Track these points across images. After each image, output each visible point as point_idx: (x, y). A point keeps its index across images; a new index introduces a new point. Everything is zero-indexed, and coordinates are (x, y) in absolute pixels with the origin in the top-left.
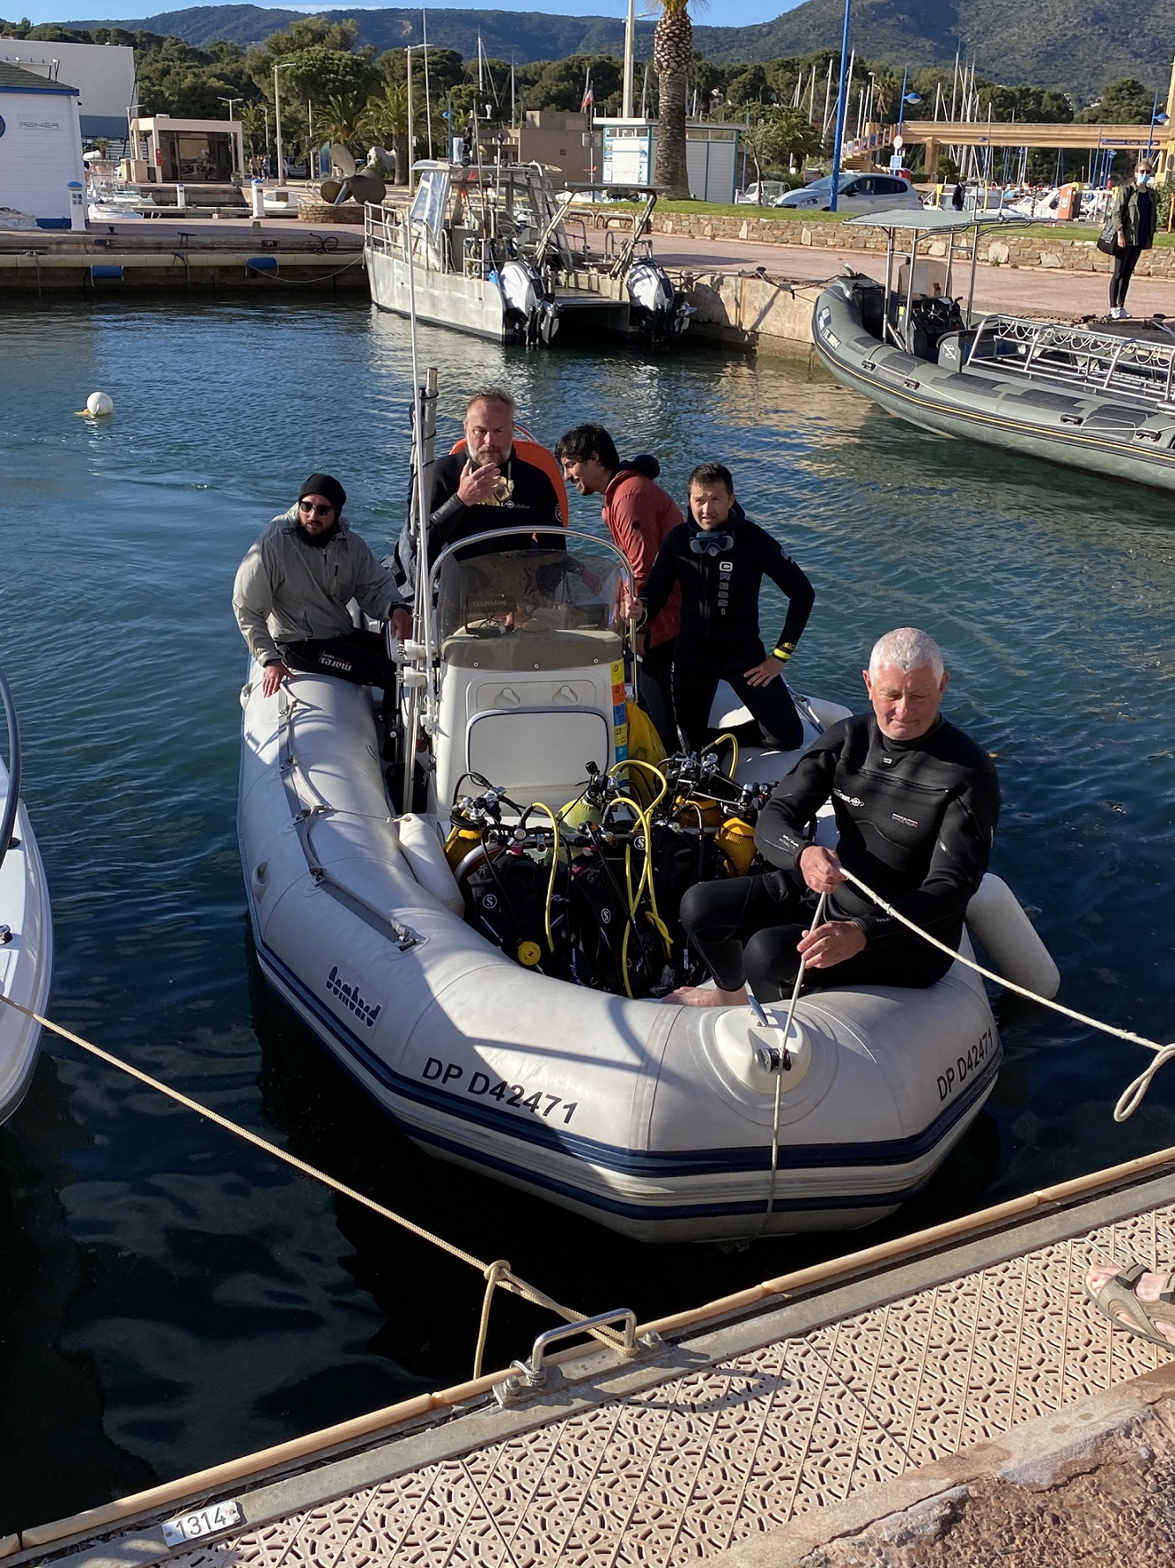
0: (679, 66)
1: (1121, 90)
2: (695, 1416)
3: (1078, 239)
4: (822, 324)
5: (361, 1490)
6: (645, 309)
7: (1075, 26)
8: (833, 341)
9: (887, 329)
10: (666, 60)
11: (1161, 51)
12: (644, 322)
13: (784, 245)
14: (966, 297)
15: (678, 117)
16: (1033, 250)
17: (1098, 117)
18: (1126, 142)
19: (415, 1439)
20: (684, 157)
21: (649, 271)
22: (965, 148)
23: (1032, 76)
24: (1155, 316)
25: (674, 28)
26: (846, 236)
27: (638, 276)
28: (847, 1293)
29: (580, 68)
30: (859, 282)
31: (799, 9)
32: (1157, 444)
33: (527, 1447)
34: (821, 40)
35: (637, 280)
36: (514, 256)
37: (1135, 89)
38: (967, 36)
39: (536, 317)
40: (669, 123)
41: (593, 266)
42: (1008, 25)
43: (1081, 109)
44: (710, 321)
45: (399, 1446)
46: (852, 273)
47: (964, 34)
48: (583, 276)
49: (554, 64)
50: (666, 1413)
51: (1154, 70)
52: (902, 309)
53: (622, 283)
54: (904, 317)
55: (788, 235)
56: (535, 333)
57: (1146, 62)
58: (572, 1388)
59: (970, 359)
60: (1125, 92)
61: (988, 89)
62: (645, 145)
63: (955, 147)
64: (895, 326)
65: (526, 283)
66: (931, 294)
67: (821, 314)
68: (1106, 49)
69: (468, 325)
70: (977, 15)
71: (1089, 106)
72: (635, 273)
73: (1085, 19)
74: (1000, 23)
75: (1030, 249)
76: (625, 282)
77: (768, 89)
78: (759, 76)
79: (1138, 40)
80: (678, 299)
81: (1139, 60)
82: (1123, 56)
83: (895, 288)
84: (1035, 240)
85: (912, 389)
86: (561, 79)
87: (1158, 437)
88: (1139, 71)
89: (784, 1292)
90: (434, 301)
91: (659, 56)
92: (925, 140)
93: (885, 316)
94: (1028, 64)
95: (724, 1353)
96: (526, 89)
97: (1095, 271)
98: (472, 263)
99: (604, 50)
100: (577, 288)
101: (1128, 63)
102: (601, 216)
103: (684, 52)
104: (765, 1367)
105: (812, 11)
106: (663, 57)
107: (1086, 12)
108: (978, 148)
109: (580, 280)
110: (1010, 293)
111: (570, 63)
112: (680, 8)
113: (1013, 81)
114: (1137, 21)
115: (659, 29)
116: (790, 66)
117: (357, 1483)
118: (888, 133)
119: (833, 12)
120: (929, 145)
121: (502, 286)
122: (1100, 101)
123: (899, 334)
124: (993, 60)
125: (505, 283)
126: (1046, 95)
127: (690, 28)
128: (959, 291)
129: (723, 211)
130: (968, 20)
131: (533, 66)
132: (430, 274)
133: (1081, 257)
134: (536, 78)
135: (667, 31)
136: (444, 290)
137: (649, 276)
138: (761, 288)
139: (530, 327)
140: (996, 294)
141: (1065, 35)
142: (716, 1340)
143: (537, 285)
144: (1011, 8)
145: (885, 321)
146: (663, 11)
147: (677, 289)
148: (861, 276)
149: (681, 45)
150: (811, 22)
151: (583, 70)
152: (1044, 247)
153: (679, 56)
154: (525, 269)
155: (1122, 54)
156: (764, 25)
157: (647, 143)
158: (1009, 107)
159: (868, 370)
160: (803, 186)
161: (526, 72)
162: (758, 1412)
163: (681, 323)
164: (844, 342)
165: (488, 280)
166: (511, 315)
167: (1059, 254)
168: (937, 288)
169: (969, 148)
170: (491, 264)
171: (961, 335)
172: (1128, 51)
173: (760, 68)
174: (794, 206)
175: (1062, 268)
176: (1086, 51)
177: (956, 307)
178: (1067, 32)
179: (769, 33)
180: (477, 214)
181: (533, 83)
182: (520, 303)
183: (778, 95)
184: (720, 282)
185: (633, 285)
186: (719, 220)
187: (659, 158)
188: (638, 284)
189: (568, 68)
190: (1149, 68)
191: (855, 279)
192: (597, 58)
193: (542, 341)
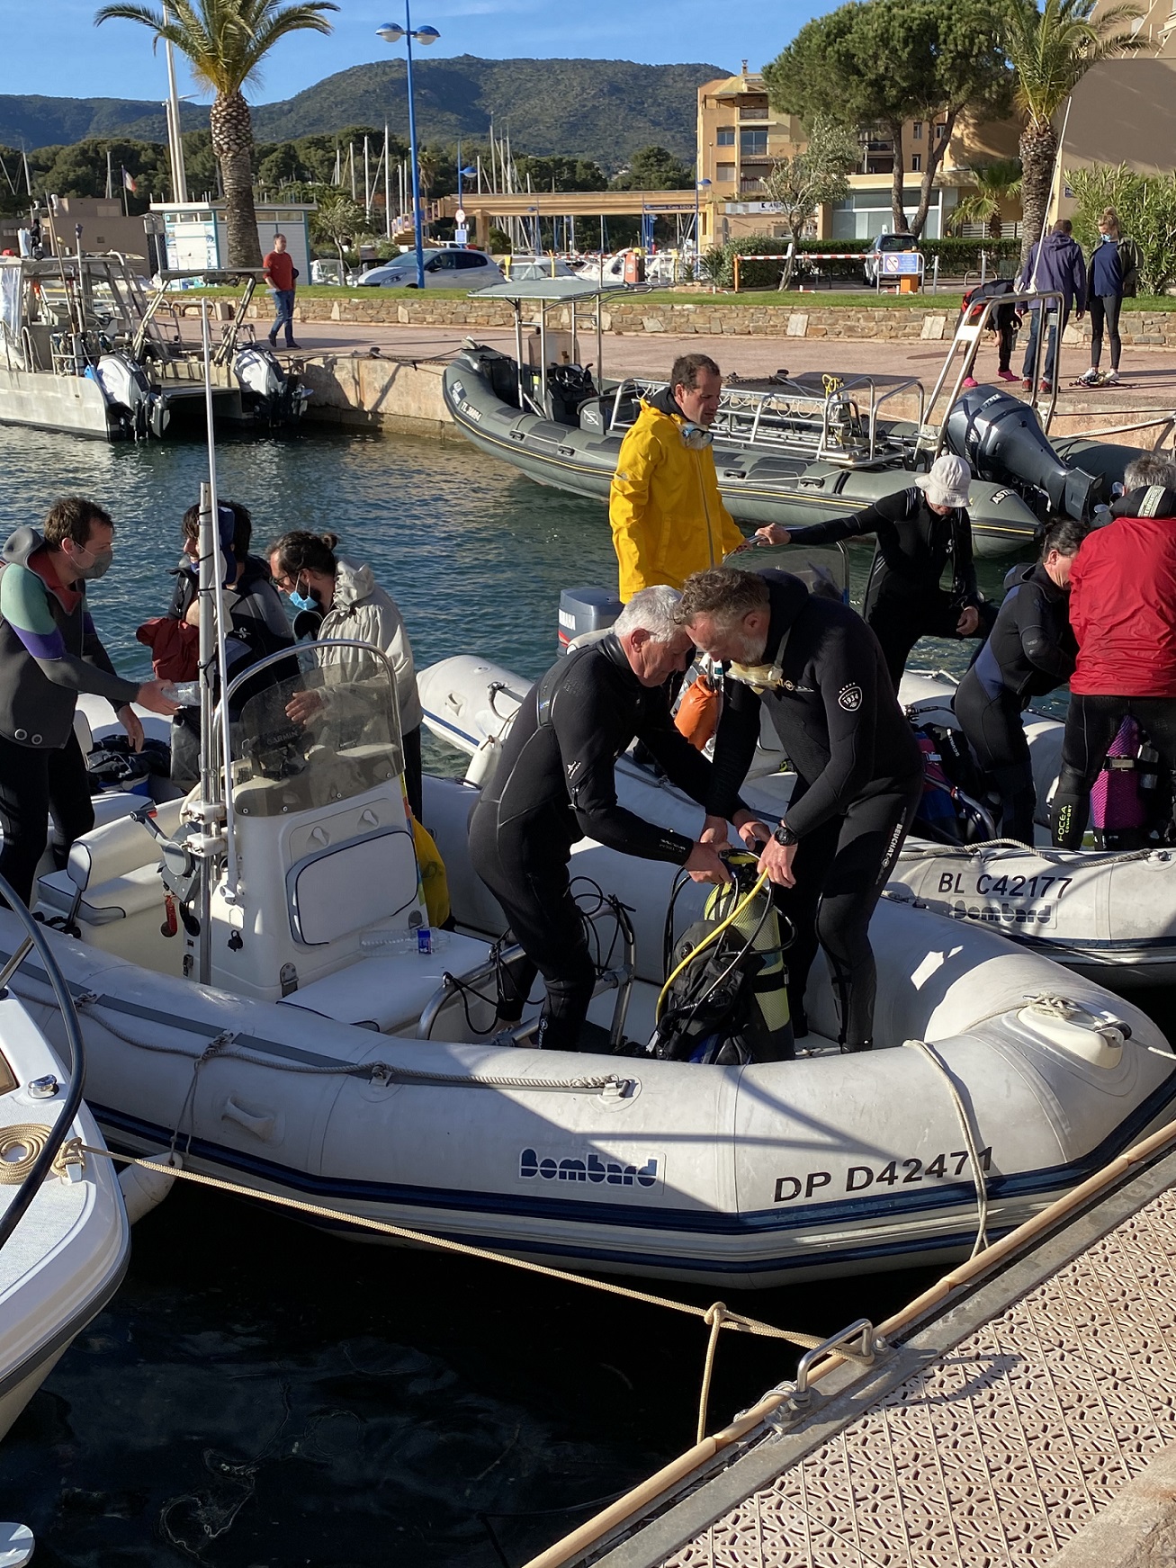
0: (241, 149)
1: (649, 157)
2: (950, 1403)
3: (676, 302)
4: (457, 398)
5: (698, 1535)
6: (257, 394)
7: (593, 97)
8: (473, 413)
9: (524, 400)
10: (226, 143)
11: (677, 119)
12: (258, 408)
13: (381, 324)
14: (596, 365)
15: (245, 200)
16: (635, 316)
17: (631, 184)
18: (667, 207)
19: (720, 1479)
20: (257, 240)
21: (256, 356)
22: (510, 220)
23: (559, 146)
24: (779, 372)
25: (230, 110)
26: (444, 312)
27: (246, 360)
28: (1016, 1272)
29: (97, 153)
30: (486, 354)
31: (318, 86)
32: (822, 490)
33: (822, 1463)
34: (344, 116)
35: (245, 366)
36: (109, 348)
37: (661, 156)
38: (490, 108)
39: (143, 412)
40: (237, 206)
41: (193, 354)
42: (529, 97)
43: (610, 176)
44: (327, 404)
45: (709, 1488)
46: (475, 345)
47: (487, 107)
48: (182, 365)
49: (68, 149)
50: (926, 1407)
51: (673, 137)
52: (536, 379)
53: (229, 369)
54: (540, 386)
55: (383, 314)
56: (144, 427)
57: (665, 130)
58: (832, 1403)
59: (613, 423)
60: (652, 160)
61: (523, 161)
62: (211, 230)
63: (502, 218)
64: (531, 395)
65: (127, 376)
66: (561, 363)
67: (452, 388)
68: (625, 118)
69: (65, 424)
70: (498, 88)
71: (617, 173)
72: (243, 358)
73: (601, 90)
74: (521, 96)
75: (631, 316)
76: (232, 369)
77: (301, 167)
78: (290, 154)
79: (654, 110)
80: (292, 382)
81: (657, 129)
82: (641, 125)
83: (527, 361)
84: (636, 306)
85: (567, 455)
86: (79, 164)
87: (821, 483)
88: (659, 138)
89: (965, 1282)
90: (21, 402)
91: (218, 139)
92: (475, 212)
93: (520, 386)
94: (554, 134)
95: (944, 1344)
96: (41, 176)
97: (697, 332)
98: (62, 360)
99: (117, 132)
100: (177, 378)
101: (647, 131)
102: (176, 305)
103: (244, 134)
104: (986, 1349)
105: (331, 88)
106: (222, 139)
107: (601, 83)
108: (523, 218)
109: (179, 369)
110: (632, 359)
111: (86, 147)
112: (234, 90)
113: (542, 152)
114: (650, 90)
115: (215, 112)
116: (319, 143)
117: (692, 1530)
118: (436, 206)
119: (353, 89)
120: (479, 217)
121: (101, 381)
122: (626, 168)
123: (537, 403)
124: (520, 132)
125: (104, 378)
126: (578, 164)
127: (247, 111)
128: (587, 359)
129: (309, 293)
130: (490, 93)
131: (44, 152)
132: (15, 374)
133: (682, 320)
134: (49, 163)
135: (224, 113)
136: (32, 390)
137: (257, 361)
138: (379, 368)
139: (138, 420)
140: (615, 361)
141: (584, 106)
142: (930, 1336)
143: (138, 377)
144: (530, 81)
145: (520, 391)
146: (216, 94)
147: (286, 372)
148: (485, 348)
149: (240, 127)
150: (332, 99)
151: (101, 154)
152: (645, 312)
153: (239, 138)
154: (124, 362)
155: (641, 123)
156: (284, 103)
157: (213, 227)
158: (546, 177)
159: (517, 440)
160: (382, 262)
161: (37, 158)
162: (1001, 1386)
163: (299, 406)
164: (482, 413)
165: (83, 376)
166: (115, 410)
167: (661, 319)
168: (566, 357)
169: (514, 218)
170: (85, 359)
171: (602, 400)
172: (645, 120)
173: (290, 147)
174: (378, 285)
175: (665, 332)
176: (608, 121)
177: (588, 373)
178: (586, 103)
179: (290, 111)
180: (55, 310)
181: (47, 169)
182: (123, 396)
183: (313, 173)
184: (334, 362)
185: (241, 370)
186: (309, 302)
187: (231, 242)
188: (246, 370)
189: (84, 152)
190: (669, 135)
191: (480, 351)
192: (115, 141)
193: (152, 435)
